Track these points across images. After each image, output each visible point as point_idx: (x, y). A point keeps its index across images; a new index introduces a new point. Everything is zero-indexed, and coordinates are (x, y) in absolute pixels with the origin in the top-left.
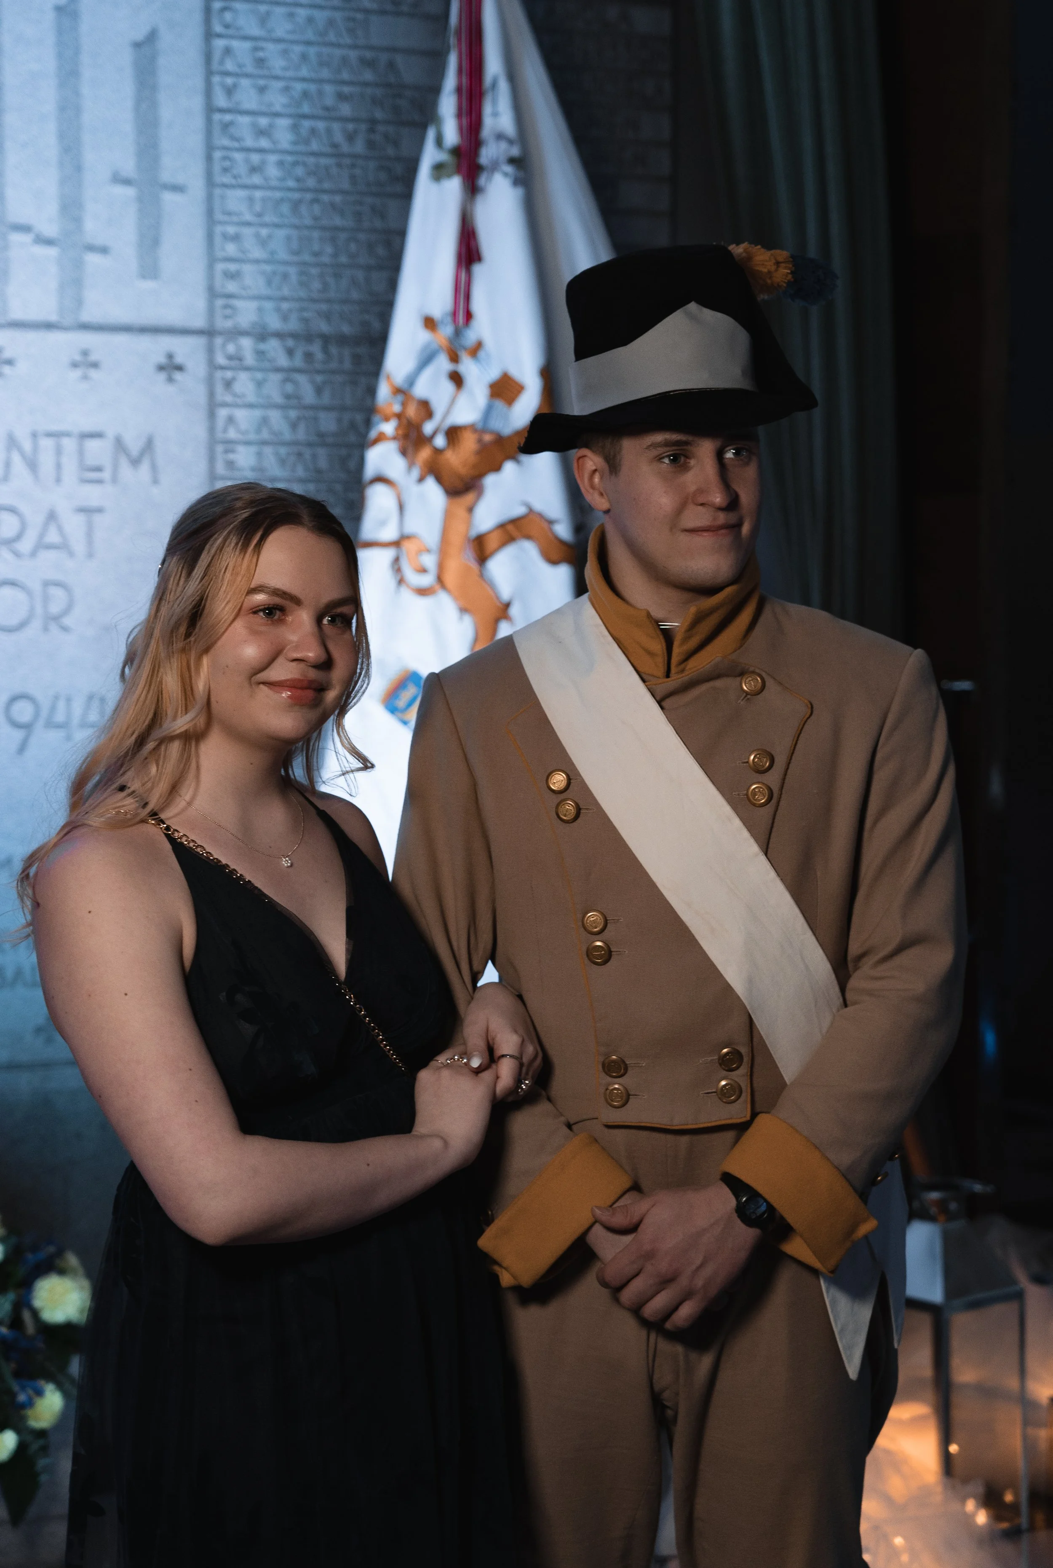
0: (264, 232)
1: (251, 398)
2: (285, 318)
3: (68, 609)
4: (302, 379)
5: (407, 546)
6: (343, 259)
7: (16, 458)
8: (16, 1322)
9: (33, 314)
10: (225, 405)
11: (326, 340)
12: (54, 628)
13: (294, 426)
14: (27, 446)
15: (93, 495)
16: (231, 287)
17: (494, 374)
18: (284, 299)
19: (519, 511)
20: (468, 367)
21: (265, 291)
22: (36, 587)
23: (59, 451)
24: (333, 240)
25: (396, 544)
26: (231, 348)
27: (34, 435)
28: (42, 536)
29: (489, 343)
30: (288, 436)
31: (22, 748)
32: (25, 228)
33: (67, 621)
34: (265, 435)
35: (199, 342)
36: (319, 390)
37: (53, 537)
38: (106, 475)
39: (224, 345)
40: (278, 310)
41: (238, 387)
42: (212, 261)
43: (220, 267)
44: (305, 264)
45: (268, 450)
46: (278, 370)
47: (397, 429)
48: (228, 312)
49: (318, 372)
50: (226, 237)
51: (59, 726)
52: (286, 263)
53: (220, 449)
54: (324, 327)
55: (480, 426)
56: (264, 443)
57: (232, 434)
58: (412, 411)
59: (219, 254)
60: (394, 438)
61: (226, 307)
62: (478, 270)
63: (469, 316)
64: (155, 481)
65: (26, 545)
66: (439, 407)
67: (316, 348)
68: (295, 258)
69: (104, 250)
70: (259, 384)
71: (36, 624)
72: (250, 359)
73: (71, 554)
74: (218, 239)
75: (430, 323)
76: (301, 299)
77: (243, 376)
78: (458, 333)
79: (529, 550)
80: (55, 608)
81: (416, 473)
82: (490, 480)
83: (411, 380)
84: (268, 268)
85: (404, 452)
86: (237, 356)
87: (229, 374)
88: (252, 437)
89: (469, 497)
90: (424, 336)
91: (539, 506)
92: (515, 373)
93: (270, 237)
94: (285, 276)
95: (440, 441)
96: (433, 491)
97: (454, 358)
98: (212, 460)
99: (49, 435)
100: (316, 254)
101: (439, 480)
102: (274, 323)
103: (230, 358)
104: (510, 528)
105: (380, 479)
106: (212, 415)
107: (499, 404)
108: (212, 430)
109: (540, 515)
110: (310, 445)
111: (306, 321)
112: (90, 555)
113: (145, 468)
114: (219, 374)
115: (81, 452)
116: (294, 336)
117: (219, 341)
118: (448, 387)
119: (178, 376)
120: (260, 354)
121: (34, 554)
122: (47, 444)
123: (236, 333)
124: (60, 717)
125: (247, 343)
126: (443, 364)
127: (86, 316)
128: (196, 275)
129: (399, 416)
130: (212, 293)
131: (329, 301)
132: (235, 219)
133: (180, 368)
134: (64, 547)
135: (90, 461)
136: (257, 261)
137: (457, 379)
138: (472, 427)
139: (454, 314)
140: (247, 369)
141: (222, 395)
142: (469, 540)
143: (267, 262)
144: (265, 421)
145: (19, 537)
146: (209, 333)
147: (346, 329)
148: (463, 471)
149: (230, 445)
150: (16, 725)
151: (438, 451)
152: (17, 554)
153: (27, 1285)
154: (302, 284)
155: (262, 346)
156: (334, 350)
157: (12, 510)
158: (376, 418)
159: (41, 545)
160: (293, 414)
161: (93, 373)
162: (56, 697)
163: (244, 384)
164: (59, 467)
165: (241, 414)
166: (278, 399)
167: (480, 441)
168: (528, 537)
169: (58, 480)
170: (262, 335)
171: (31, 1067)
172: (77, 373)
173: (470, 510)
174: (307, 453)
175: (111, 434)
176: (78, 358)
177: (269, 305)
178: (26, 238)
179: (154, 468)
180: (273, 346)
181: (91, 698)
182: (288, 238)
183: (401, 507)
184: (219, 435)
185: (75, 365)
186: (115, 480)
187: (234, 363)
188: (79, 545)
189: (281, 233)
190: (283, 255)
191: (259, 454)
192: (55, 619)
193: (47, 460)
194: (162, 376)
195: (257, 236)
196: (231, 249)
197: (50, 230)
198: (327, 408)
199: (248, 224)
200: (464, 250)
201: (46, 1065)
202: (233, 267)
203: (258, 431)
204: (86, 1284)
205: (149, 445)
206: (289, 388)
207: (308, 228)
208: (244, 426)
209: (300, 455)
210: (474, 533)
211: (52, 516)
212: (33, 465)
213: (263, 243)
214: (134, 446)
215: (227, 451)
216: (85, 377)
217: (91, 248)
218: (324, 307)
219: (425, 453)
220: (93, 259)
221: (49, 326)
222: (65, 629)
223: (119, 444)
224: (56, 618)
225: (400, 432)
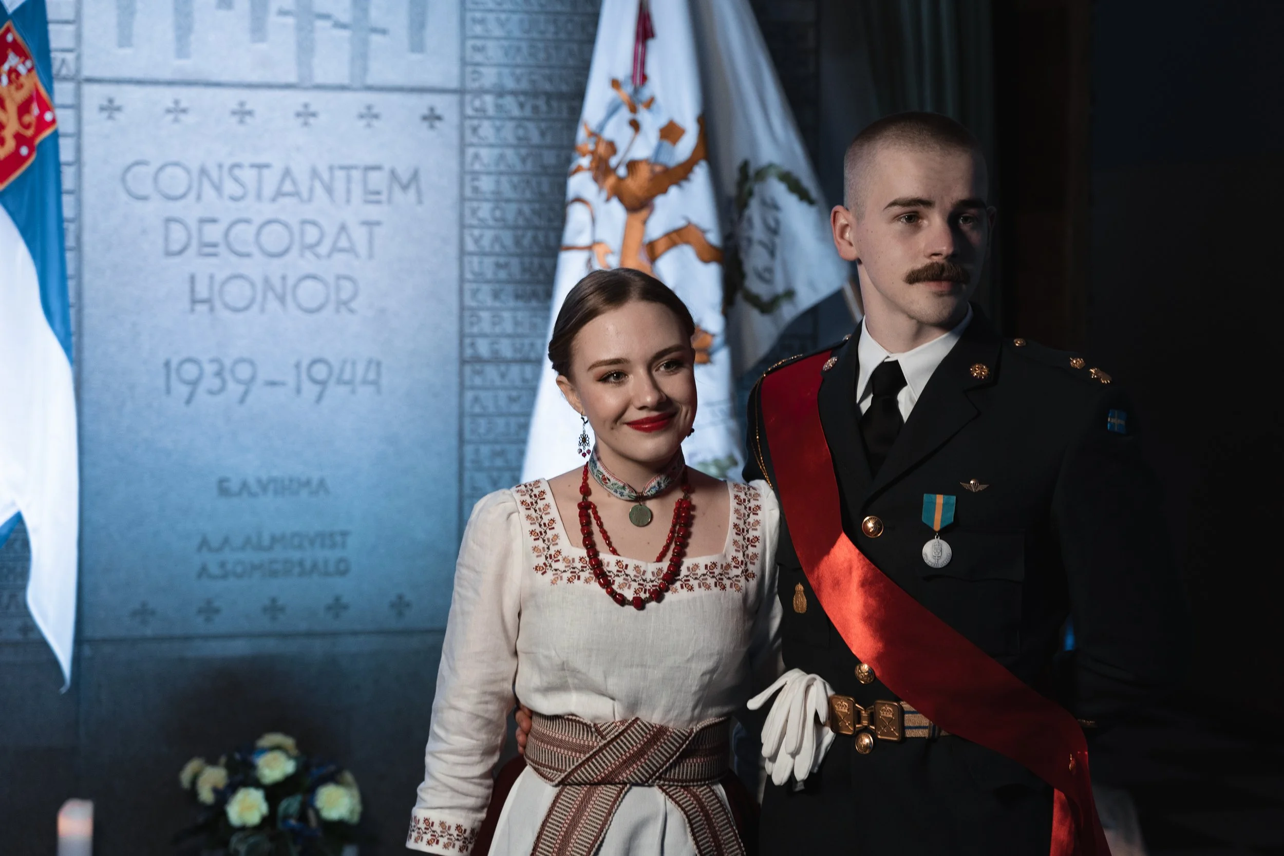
0: (503, 16)
1: (492, 140)
2: (518, 80)
3: (354, 296)
4: (530, 125)
5: (597, 249)
6: (562, 36)
7: (318, 185)
8: (302, 816)
9: (332, 79)
10: (472, 145)
11: (549, 96)
12: (343, 310)
13: (524, 160)
14: (326, 176)
15: (373, 212)
16: (478, 58)
17: (663, 121)
18: (517, 66)
19: (681, 223)
20: (644, 116)
21: (503, 60)
22: (331, 280)
23: (349, 180)
24: (555, 22)
25: (589, 248)
26: (477, 103)
27: (331, 168)
28: (335, 242)
29: (660, 99)
30: (519, 167)
31: (320, 398)
32: (326, 17)
33: (353, 305)
34: (502, 167)
35: (453, 99)
36: (543, 134)
37: (343, 243)
38: (384, 197)
39: (472, 101)
40: (513, 74)
41: (482, 132)
42: (463, 38)
43: (470, 43)
44: (533, 40)
45: (504, 179)
46: (512, 119)
47: (591, 162)
48: (476, 76)
49: (543, 120)
50: (475, 21)
51: (346, 383)
52: (519, 39)
53: (468, 178)
54: (548, 87)
55: (653, 160)
56: (501, 173)
57: (477, 167)
58: (602, 149)
59: (469, 33)
60: (589, 169)
61: (475, 72)
62: (652, 44)
63: (644, 78)
64: (420, 202)
65: (323, 249)
66: (621, 146)
67: (541, 103)
68: (526, 36)
69: (384, 32)
70: (498, 129)
71: (331, 307)
72: (491, 111)
73: (357, 256)
74: (468, 23)
75: (615, 84)
76: (529, 66)
77: (486, 124)
78: (636, 91)
79: (687, 253)
80: (344, 296)
81: (604, 195)
82: (660, 201)
83: (602, 126)
84: (506, 43)
85: (596, 179)
86: (482, 110)
87: (475, 122)
88: (493, 168)
89: (643, 214)
90: (611, 93)
91: (695, 219)
92: (678, 120)
93: (508, 20)
94: (519, 49)
95: (622, 171)
96: (616, 209)
97: (633, 109)
98: (462, 186)
99: (342, 168)
100: (542, 33)
101: (621, 200)
102: (510, 84)
103: (476, 110)
104: (674, 236)
105: (579, 200)
106: (462, 152)
107: (667, 144)
108: (462, 163)
109: (697, 227)
110: (536, 174)
111: (533, 82)
112: (371, 256)
113: (412, 192)
114: (468, 123)
115: (365, 182)
116: (525, 93)
117: (468, 98)
118: (629, 131)
119: (437, 124)
120: (499, 107)
121: (329, 255)
122: (340, 175)
123: (482, 92)
124: (347, 376)
125: (489, 99)
126: (625, 114)
127: (370, 81)
128: (452, 49)
129: (593, 153)
130: (464, 62)
131: (551, 67)
132: (481, 7)
133: (439, 118)
134: (351, 250)
135: (372, 186)
136: (498, 39)
137: (635, 125)
138: (647, 161)
139: (633, 77)
140: (489, 118)
141: (470, 138)
142: (643, 245)
143: (505, 38)
144: (502, 157)
145: (318, 243)
146: (461, 92)
147: (564, 88)
148: (640, 194)
149: (475, 175)
150: (315, 381)
151: (620, 179)
152: (318, 256)
153: (311, 792)
154: (532, 55)
155: (501, 101)
156: (555, 104)
157: (314, 223)
158: (575, 155)
159: (335, 249)
160: (523, 151)
161: (375, 123)
162: (345, 362)
163: (487, 129)
164: (349, 191)
165: (484, 153)
166: (511, 139)
167: (652, 171)
168: (687, 242)
169: (348, 201)
170: (500, 93)
171: (323, 635)
172: (363, 123)
173: (644, 222)
174: (534, 181)
175: (387, 167)
176: (364, 111)
177: (506, 71)
178: (326, 24)
179: (419, 193)
180: (510, 102)
181: (370, 362)
182: (521, 21)
183: (593, 220)
184: (468, 168)
185: (362, 116)
186: (390, 201)
187: (479, 114)
188: (362, 249)
189: (515, 17)
190: (517, 33)
191: (498, 182)
192: (344, 305)
193: (339, 186)
194: (426, 124)
195: (498, 20)
196: (478, 29)
197: (345, 18)
198: (550, 147)
199: (491, 11)
200: (641, 29)
201: (335, 634)
202: (479, 43)
203: (497, 164)
204: (355, 792)
205: (415, 176)
206: (521, 132)
207: (536, 13)
208: (486, 160)
209: (528, 182)
210: (647, 239)
211: (343, 228)
212: (329, 190)
213: (502, 24)
214: (405, 177)
215: (473, 180)
216: (369, 125)
217: (375, 30)
218: (547, 71)
219: (611, 181)
220: (375, 38)
221: (343, 88)
222: (352, 311)
223: (393, 173)
224: (345, 303)
225: (594, 165)
